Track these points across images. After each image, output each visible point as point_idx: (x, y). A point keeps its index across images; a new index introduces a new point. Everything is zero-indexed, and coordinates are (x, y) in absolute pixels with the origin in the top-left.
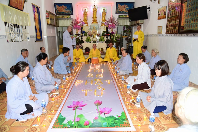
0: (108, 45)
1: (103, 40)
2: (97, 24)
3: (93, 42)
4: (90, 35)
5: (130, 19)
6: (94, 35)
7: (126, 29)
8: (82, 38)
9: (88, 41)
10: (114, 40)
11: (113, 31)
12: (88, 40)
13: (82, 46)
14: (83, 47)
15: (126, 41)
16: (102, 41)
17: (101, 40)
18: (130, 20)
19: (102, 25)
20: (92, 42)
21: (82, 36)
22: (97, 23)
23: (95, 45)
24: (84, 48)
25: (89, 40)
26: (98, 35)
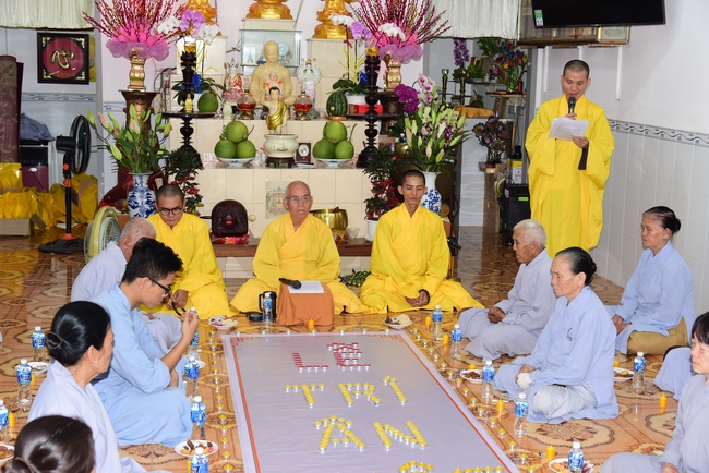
0: (377, 189)
1: (342, 150)
2: (286, 25)
3: (272, 162)
4: (244, 110)
5: (539, 12)
6: (274, 107)
7: (471, 54)
8: (187, 132)
9: (236, 156)
10: (429, 152)
11: (407, 82)
12: (236, 144)
13: (193, 189)
14: (199, 198)
15: (483, 143)
16: (333, 156)
17: (329, 150)
18: (540, 21)
19: (319, 33)
20: (260, 159)
21: (186, 117)
22: (286, 14)
23: (299, 193)
24: (207, 209)
25: (244, 149)
26: (303, 110)
